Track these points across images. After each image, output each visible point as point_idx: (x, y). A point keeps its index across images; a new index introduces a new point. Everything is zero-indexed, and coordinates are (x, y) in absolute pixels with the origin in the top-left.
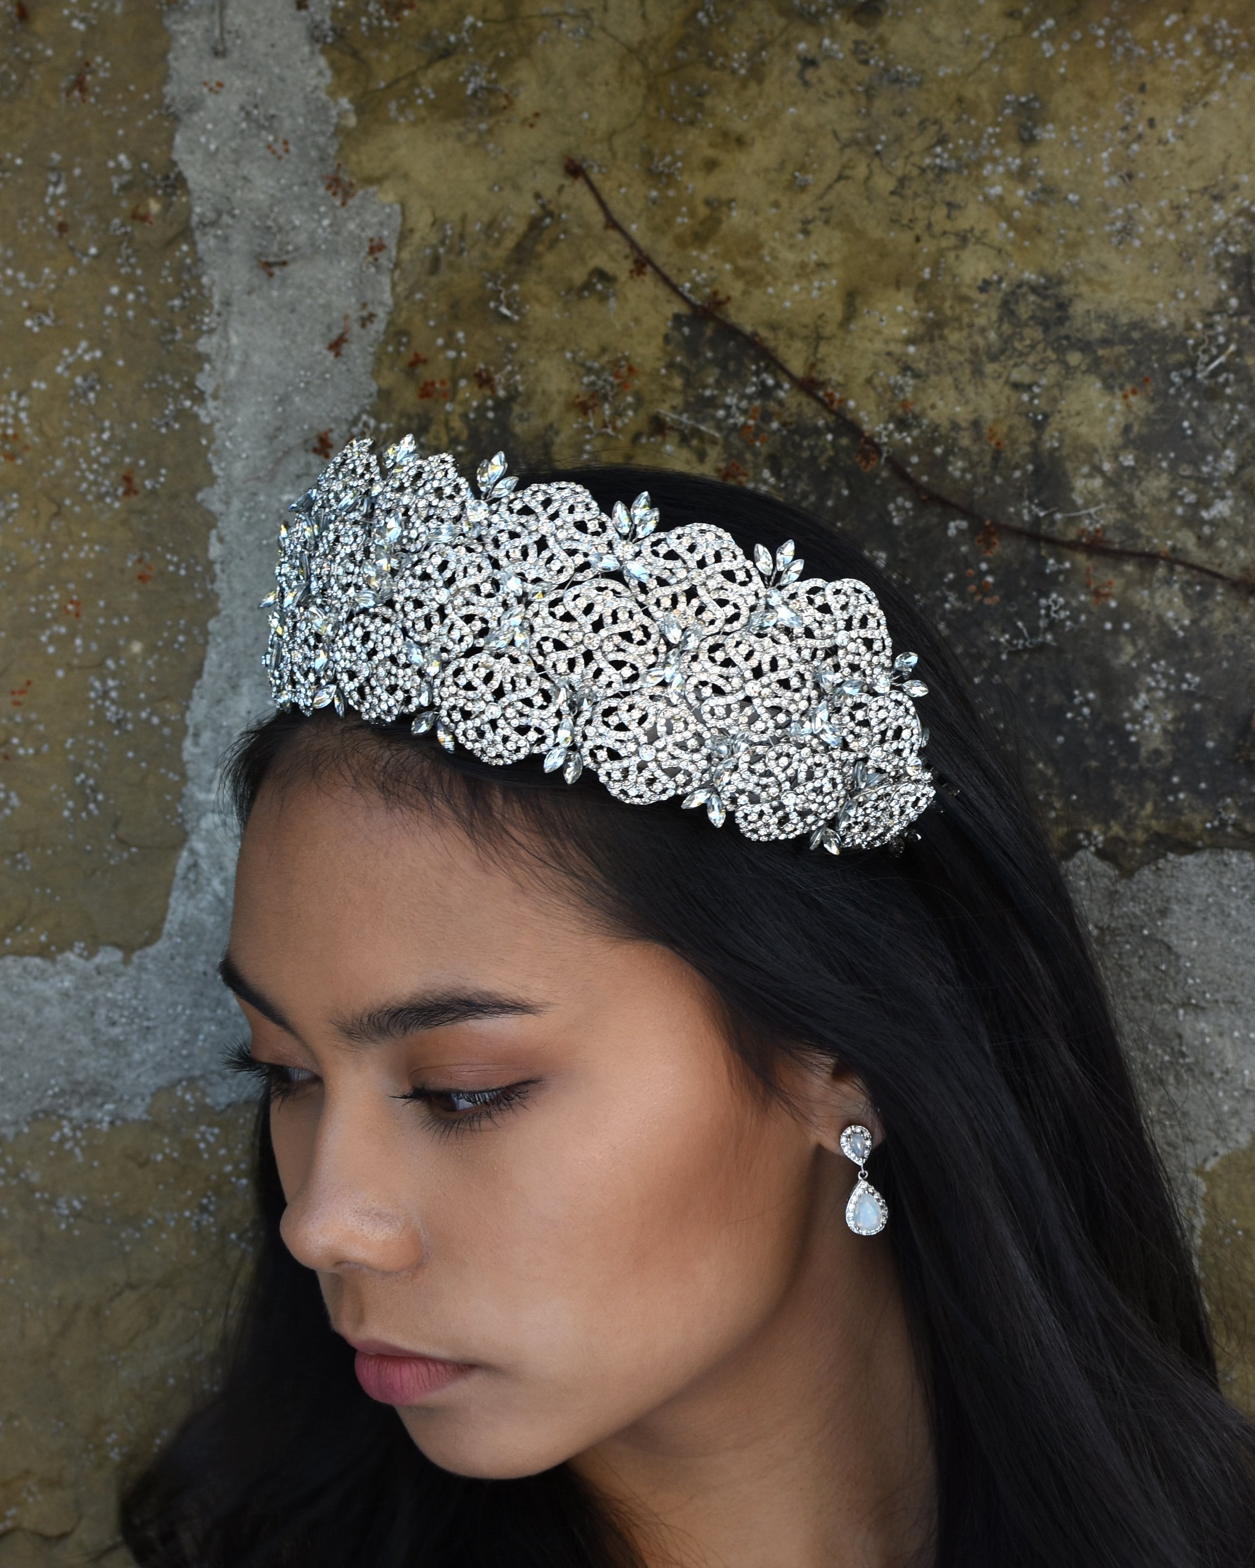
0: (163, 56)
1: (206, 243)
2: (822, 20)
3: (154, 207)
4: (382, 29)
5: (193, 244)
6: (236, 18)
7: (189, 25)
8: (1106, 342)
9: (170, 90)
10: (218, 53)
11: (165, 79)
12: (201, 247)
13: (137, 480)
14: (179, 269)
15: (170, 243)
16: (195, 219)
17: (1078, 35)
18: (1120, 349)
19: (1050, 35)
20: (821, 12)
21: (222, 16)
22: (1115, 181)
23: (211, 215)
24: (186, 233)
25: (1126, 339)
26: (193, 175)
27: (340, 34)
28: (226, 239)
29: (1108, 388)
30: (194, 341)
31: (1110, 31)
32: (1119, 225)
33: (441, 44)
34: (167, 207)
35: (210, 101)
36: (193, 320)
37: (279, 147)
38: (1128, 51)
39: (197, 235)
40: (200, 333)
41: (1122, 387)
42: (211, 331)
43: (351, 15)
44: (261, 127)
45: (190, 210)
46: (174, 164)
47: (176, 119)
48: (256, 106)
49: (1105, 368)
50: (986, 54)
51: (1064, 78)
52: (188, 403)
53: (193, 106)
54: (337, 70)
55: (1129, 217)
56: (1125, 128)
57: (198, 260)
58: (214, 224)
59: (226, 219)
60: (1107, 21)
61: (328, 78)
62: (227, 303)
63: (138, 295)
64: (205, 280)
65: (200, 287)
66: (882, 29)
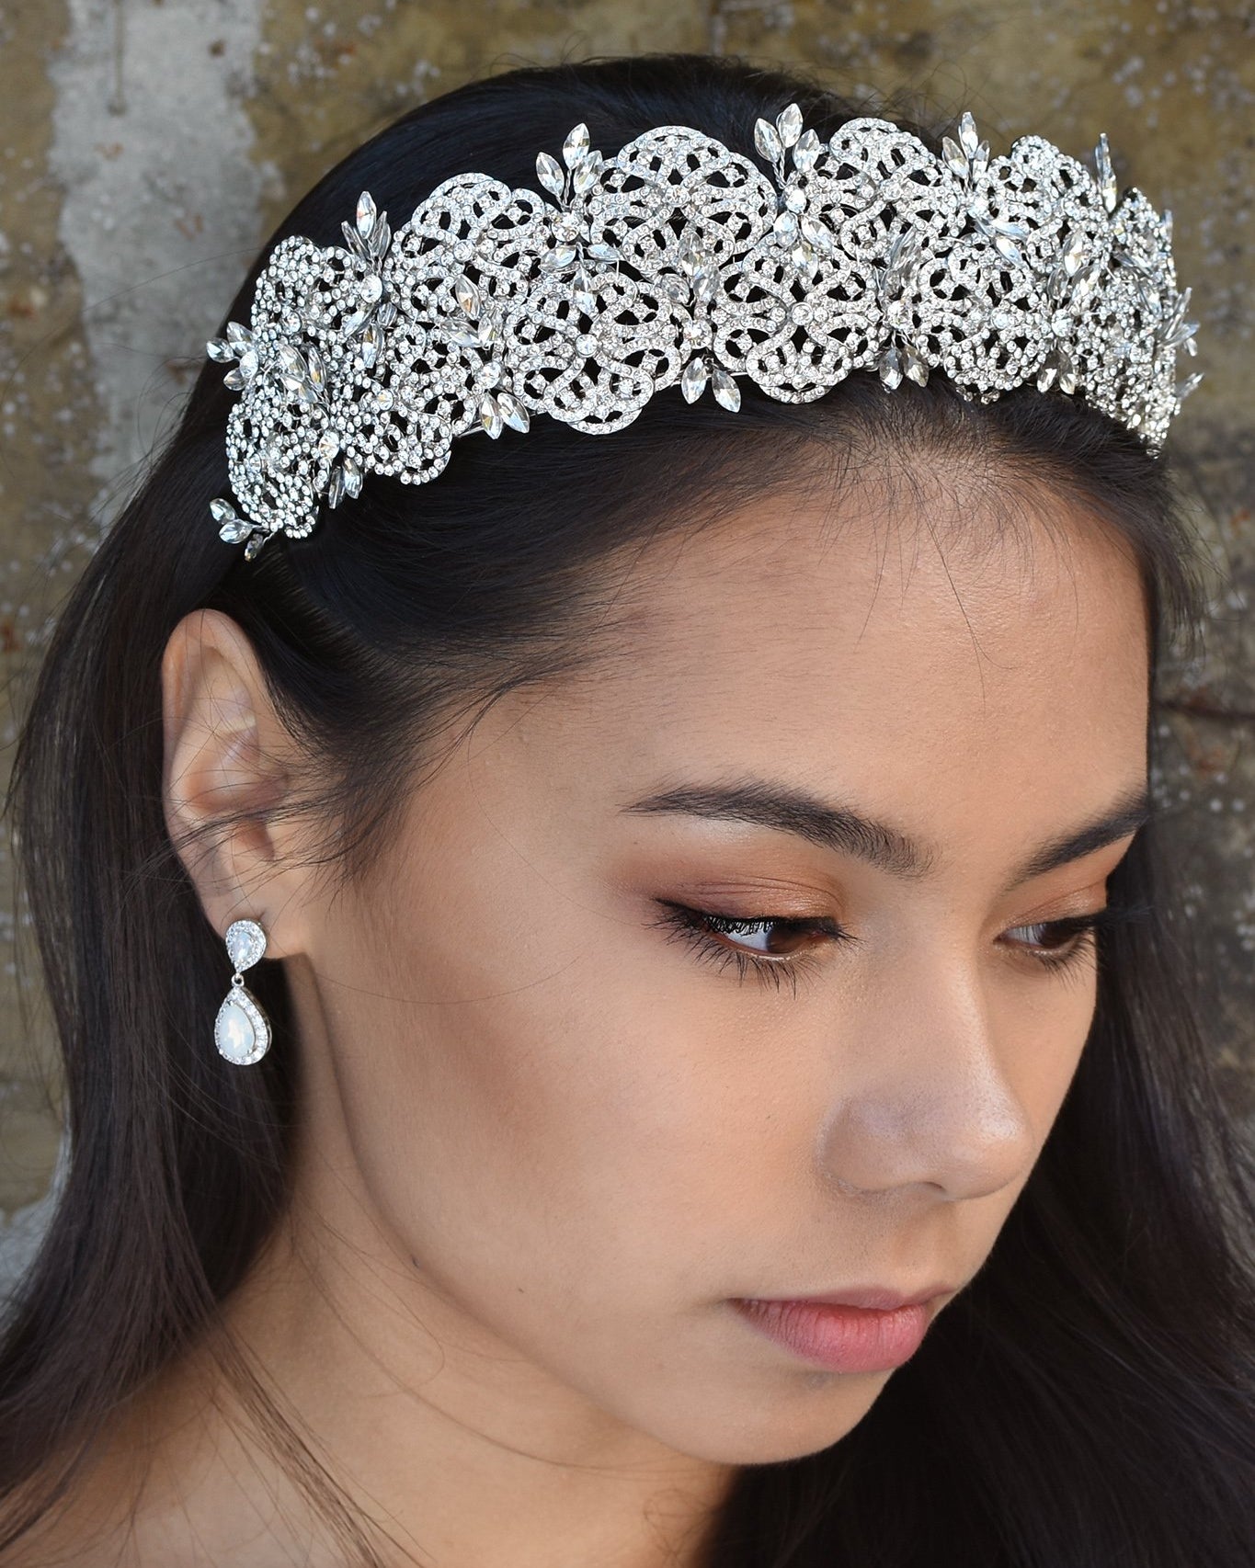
0: (46, 115)
1: (101, 341)
2: (856, 63)
3: (38, 298)
4: (314, 80)
5: (85, 343)
6: (136, 67)
7: (79, 75)
8: (1210, 455)
9: (57, 155)
10: (116, 110)
11: (50, 142)
12: (96, 348)
13: (18, 633)
14: (68, 374)
15: (59, 342)
16: (87, 315)
17: (1170, 78)
18: (1226, 465)
19: (1137, 80)
20: (854, 54)
21: (119, 65)
22: (1218, 257)
23: (106, 309)
24: (76, 330)
25: (1234, 451)
26: (85, 255)
27: (264, 88)
28: (126, 337)
29: (1213, 512)
30: (87, 460)
31: (1210, 74)
32: (1223, 311)
33: (388, 97)
34: (54, 298)
35: (106, 169)
36: (85, 437)
37: (190, 225)
38: (1232, 100)
39: (91, 333)
40: (94, 452)
41: (1230, 510)
42: (108, 450)
43: (278, 63)
44: (168, 200)
45: (80, 301)
46: (60, 246)
47: (62, 190)
48: (162, 174)
49: (1209, 488)
50: (1057, 103)
51: (1154, 133)
52: (80, 539)
53: (86, 175)
54: (261, 130)
55: (1235, 301)
56: (1231, 192)
57: (91, 362)
58: (111, 319)
59: (126, 313)
60: (1206, 61)
61: (250, 139)
62: (127, 415)
63: (19, 406)
64: (101, 388)
65: (94, 396)
66: (927, 73)
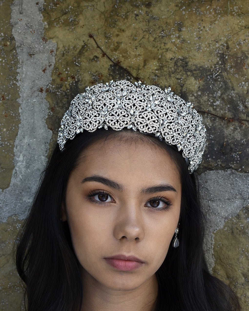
0: (10, 14)
1: (19, 50)
2: (140, 7)
3: (8, 43)
4: (53, 9)
5: (16, 51)
6: (24, 6)
7: (15, 8)
8: (195, 70)
9: (11, 20)
10: (21, 13)
11: (11, 18)
12: (18, 51)
13: (5, 97)
14: (13, 55)
15: (12, 50)
16: (16, 46)
17: (190, 10)
18: (198, 72)
19: (184, 10)
20: (139, 5)
21: (22, 6)
22: (197, 38)
23: (19, 45)
24: (14, 49)
25: (199, 70)
26: (16, 37)
27: (45, 10)
28: (22, 50)
29: (196, 79)
30: (16, 70)
31: (196, 9)
32: (198, 47)
33: (65, 11)
34: (11, 44)
35: (19, 23)
36: (16, 66)
37: (33, 32)
38: (199, 13)
39: (17, 49)
40: (17, 68)
41: (198, 79)
42: (19, 68)
43: (47, 6)
44: (30, 28)
45: (15, 44)
46: (12, 35)
47: (13, 26)
48: (28, 24)
49: (195, 75)
50: (172, 14)
51: (187, 18)
52: (15, 82)
53: (16, 24)
54: (44, 17)
55: (199, 45)
56: (199, 28)
57: (17, 54)
58: (20, 47)
59: (22, 46)
60: (195, 7)
61: (42, 18)
62: (23, 62)
63: (5, 61)
64: (18, 58)
65: (17, 59)
66: (151, 9)
